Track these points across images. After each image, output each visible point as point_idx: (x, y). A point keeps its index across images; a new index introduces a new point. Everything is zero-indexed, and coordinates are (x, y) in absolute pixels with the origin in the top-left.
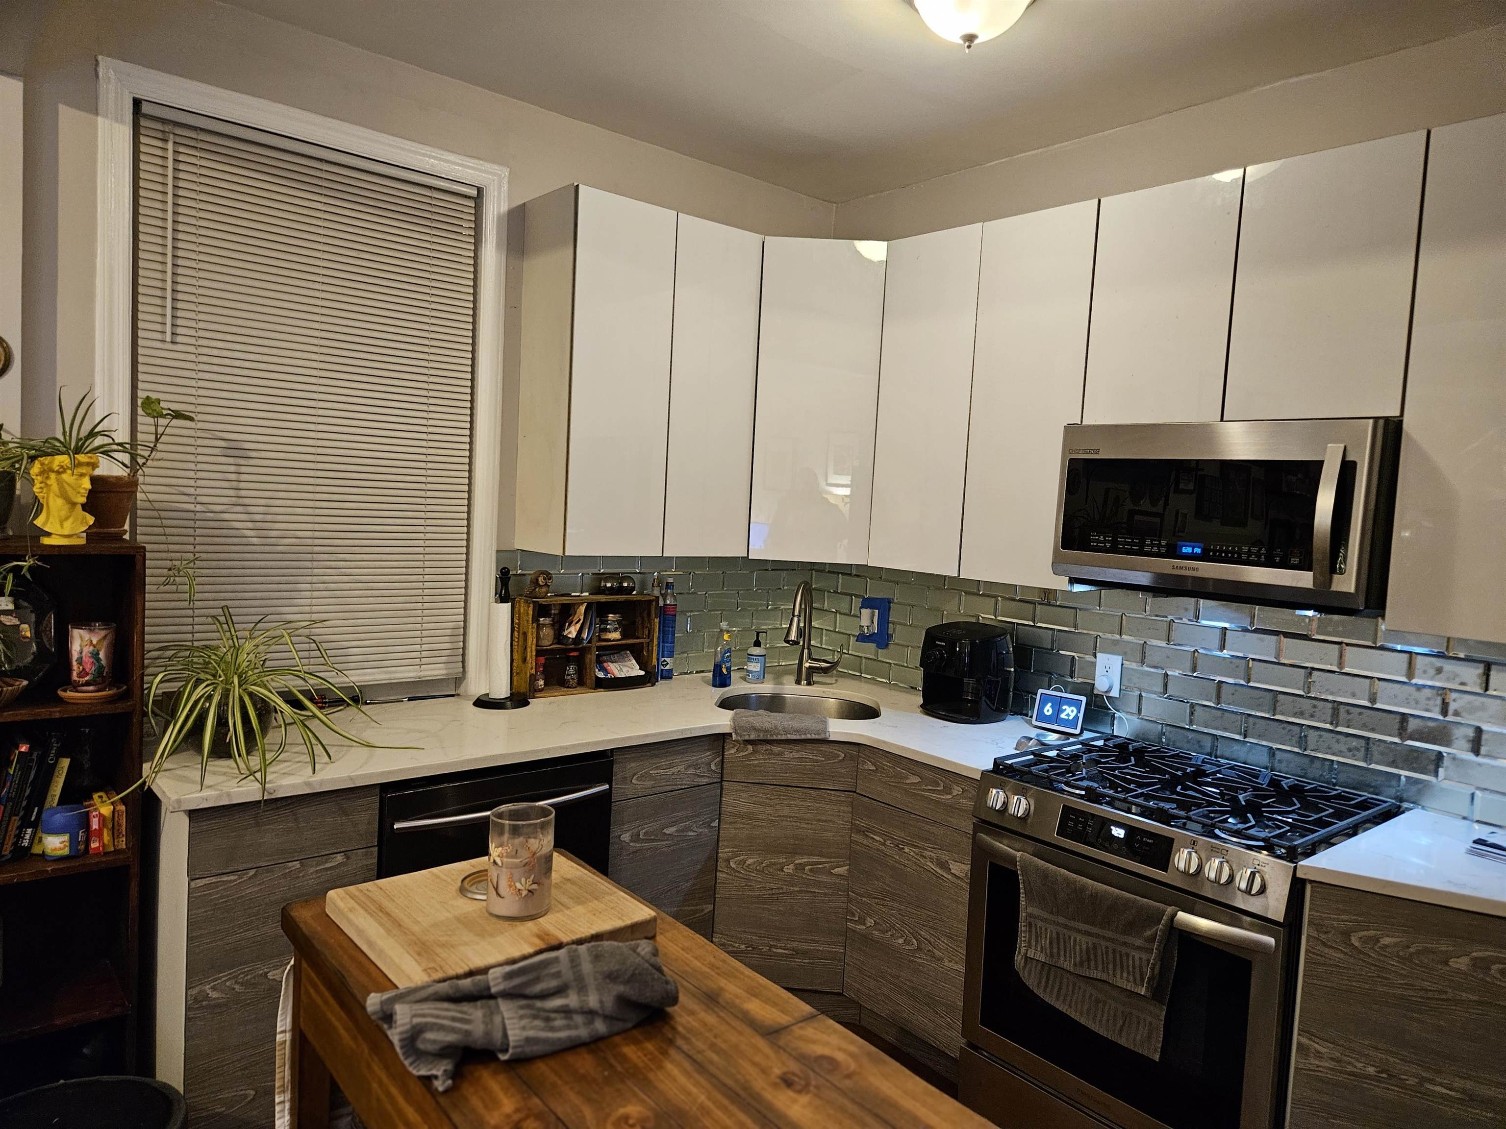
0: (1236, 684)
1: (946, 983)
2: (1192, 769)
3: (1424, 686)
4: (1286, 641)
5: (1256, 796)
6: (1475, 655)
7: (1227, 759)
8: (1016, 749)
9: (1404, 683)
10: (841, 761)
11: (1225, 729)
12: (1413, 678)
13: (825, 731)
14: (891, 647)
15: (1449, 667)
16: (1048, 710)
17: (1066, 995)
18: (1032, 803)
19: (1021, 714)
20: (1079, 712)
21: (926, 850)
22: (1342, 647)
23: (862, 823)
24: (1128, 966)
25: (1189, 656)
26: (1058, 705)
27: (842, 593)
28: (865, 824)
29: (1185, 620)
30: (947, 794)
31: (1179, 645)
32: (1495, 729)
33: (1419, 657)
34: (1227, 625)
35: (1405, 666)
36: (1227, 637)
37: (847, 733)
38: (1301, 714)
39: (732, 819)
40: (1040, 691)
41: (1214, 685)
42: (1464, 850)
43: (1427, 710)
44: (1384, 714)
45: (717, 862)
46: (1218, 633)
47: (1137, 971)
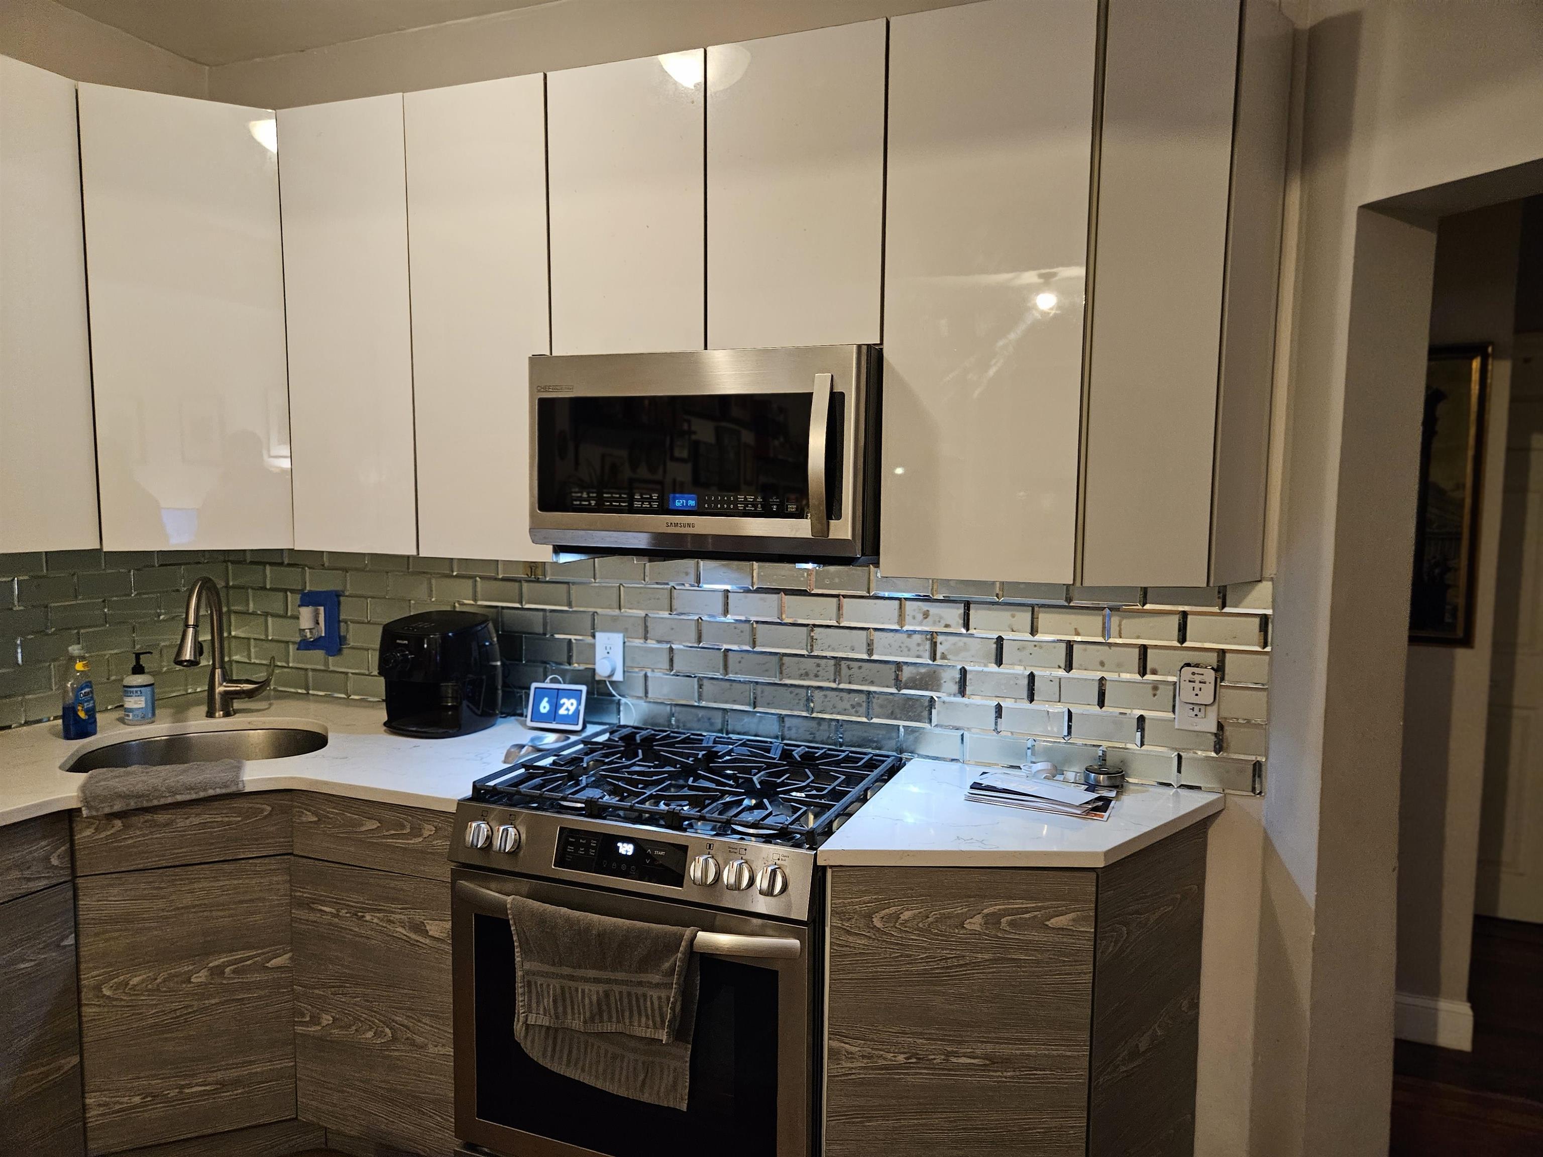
0: (741, 651)
1: (432, 1074)
2: (704, 752)
3: (915, 632)
4: (787, 599)
5: (770, 775)
6: (954, 596)
7: (739, 734)
8: (505, 762)
9: (896, 631)
10: (266, 817)
11: (735, 702)
12: (904, 626)
13: (236, 781)
14: (345, 651)
15: (934, 609)
16: (545, 707)
17: (578, 1059)
18: (523, 830)
19: (514, 715)
20: (579, 704)
21: (393, 913)
22: (839, 600)
23: (305, 894)
24: (646, 1010)
25: (693, 626)
26: (556, 698)
27: (271, 589)
28: (311, 894)
29: (687, 586)
30: (415, 837)
31: (682, 614)
32: (977, 668)
33: (908, 603)
34: (728, 587)
35: (896, 613)
36: (729, 601)
37: (270, 779)
38: (805, 675)
39: (98, 929)
40: (534, 685)
41: (720, 655)
42: (963, 798)
43: (918, 657)
44: (882, 666)
45: (79, 992)
46: (720, 597)
47: (657, 1012)
